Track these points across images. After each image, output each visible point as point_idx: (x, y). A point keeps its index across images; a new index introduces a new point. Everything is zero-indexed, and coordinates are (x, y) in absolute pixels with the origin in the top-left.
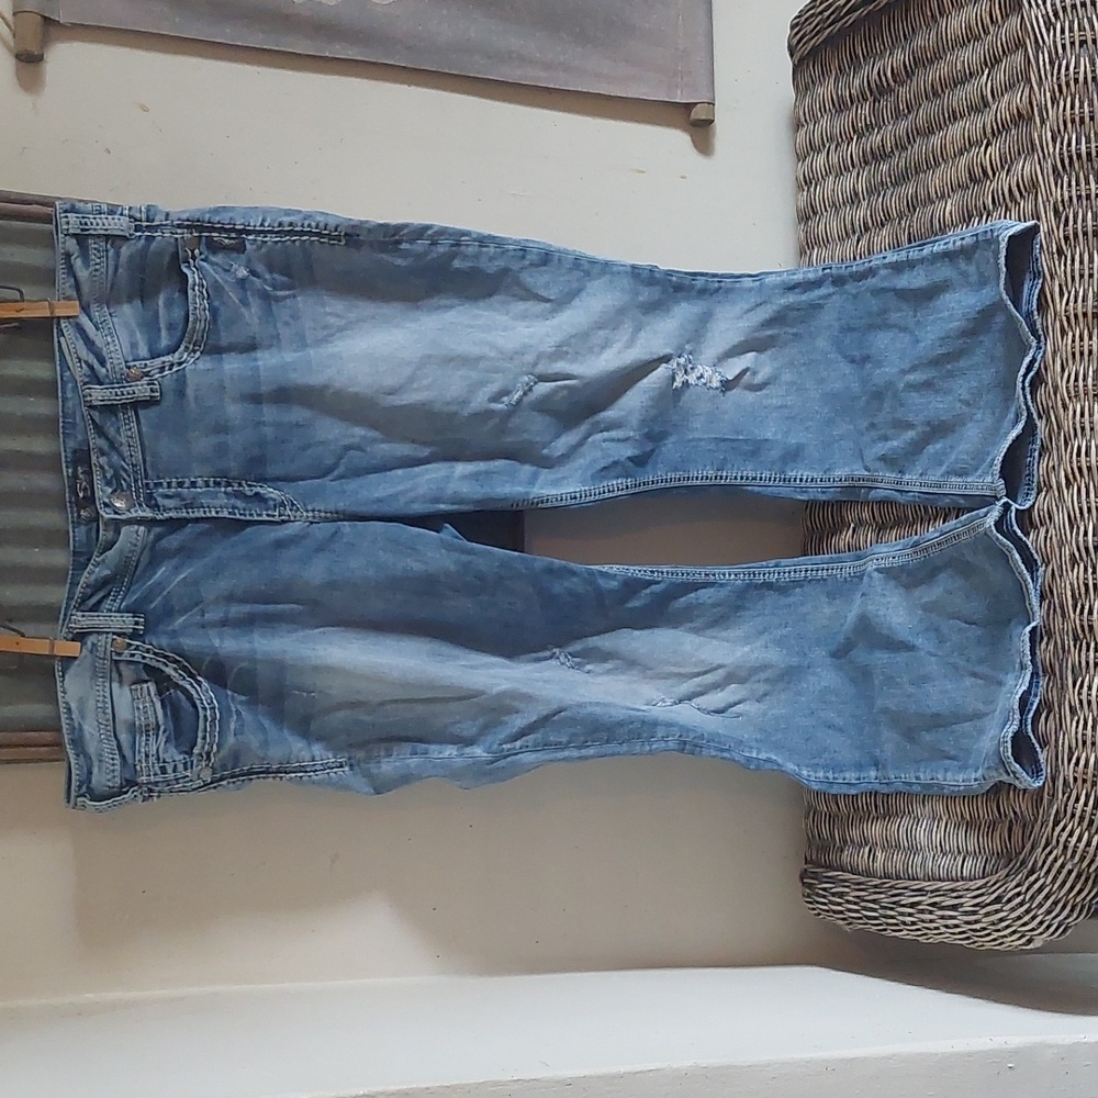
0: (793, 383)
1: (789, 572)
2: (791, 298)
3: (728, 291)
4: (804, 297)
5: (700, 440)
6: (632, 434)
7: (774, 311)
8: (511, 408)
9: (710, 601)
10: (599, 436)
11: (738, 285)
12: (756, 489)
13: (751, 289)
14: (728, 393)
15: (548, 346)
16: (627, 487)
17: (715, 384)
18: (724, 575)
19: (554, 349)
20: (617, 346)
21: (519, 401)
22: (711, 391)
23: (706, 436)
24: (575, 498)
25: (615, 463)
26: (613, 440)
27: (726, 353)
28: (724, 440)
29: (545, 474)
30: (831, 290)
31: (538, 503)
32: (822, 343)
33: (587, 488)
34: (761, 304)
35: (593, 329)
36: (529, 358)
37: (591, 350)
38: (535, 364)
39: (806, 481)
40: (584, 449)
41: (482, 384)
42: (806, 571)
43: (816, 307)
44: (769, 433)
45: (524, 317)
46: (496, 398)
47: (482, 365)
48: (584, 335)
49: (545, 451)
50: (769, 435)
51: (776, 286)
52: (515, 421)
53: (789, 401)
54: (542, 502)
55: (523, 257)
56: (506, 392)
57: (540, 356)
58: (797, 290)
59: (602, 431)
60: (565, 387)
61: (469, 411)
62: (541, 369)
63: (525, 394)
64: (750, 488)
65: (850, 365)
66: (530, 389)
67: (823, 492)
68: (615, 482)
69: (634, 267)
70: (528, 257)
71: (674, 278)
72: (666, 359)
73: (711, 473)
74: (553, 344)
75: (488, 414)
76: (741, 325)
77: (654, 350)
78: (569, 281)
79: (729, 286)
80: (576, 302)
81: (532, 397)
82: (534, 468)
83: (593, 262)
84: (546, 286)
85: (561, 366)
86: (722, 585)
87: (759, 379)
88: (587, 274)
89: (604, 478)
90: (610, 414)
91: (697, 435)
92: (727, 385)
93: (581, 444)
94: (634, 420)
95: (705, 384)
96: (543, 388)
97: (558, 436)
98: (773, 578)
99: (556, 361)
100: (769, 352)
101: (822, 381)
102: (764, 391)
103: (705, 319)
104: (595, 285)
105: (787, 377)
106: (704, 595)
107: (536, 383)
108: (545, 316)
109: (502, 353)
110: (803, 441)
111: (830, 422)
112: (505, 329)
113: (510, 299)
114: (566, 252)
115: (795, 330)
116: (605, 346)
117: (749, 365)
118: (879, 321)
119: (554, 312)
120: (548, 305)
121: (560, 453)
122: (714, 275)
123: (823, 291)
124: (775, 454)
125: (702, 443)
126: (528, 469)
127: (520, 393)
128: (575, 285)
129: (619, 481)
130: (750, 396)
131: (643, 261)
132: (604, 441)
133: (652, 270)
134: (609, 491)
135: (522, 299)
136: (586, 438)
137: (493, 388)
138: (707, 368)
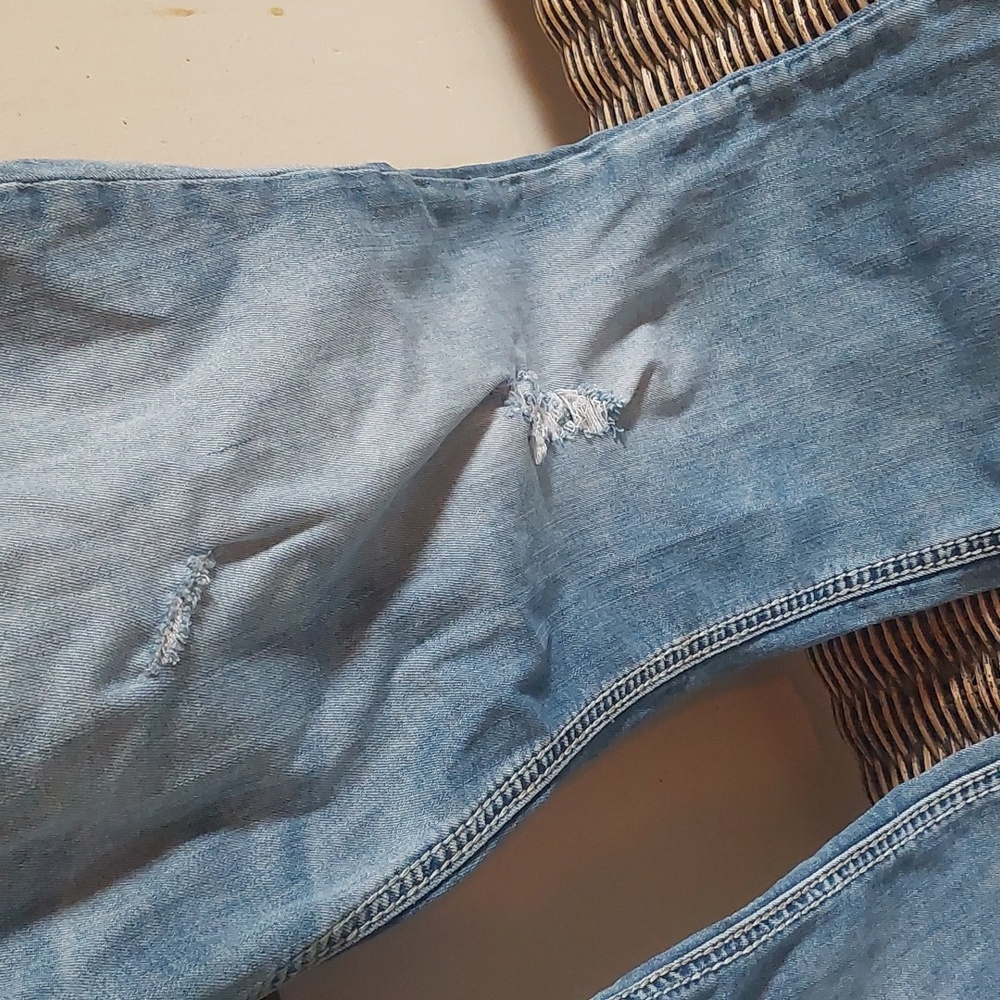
0: (743, 370)
1: (931, 810)
2: (689, 173)
3: (539, 200)
4: (712, 164)
5: (625, 568)
6: (499, 617)
7: (661, 212)
8: (167, 680)
9: (821, 973)
10: (417, 659)
11: (554, 180)
12: (774, 638)
13: (587, 181)
14: (631, 436)
15: (210, 450)
16: (541, 769)
17: (599, 426)
18: (820, 886)
19: (229, 456)
20: (385, 397)
21: (187, 647)
22: (597, 445)
23: (632, 556)
24: (435, 864)
25: (494, 715)
26: (454, 655)
27: (593, 344)
28: (666, 551)
29: (322, 831)
30: (762, 130)
31: (345, 935)
32: (776, 258)
33: (454, 821)
34: (629, 205)
35: (310, 367)
36: (171, 505)
37: (327, 427)
38: (194, 518)
39: (861, 581)
40: (395, 708)
41: (53, 639)
42: (964, 791)
43: (739, 180)
44: (745, 499)
45: (99, 389)
46: (114, 667)
47: (31, 579)
48: (294, 391)
49: (300, 764)
50: (748, 504)
51: (645, 157)
52: (193, 712)
53: (751, 411)
54: (356, 926)
55: (36, 213)
56: (138, 635)
57: (200, 489)
58: (693, 153)
59: (421, 641)
60: (296, 557)
61: (41, 741)
62: (214, 526)
63: (196, 619)
64: (760, 643)
65: (877, 284)
66: (206, 600)
67: (913, 593)
68: (509, 770)
69: (343, 176)
70: (50, 210)
71: (430, 189)
72: (498, 395)
73: (679, 642)
74: (222, 440)
75: (107, 729)
76: (600, 268)
77: (470, 379)
78: (188, 253)
79: (537, 185)
80: (231, 307)
81: (217, 620)
82: (283, 826)
83: (233, 187)
84: (132, 281)
85: (266, 500)
86: (828, 917)
87: (677, 383)
88: (228, 221)
89: (478, 769)
90: (427, 583)
91: (613, 559)
92: (623, 418)
93: (381, 694)
94: (493, 579)
95: (581, 432)
96: (240, 580)
97: (315, 701)
98: (908, 839)
99: (246, 487)
100: (673, 316)
101: (807, 344)
102: (695, 409)
103: (520, 276)
104: (261, 249)
105: (729, 359)
106: (806, 961)
107: (213, 574)
108: (158, 371)
109: (82, 518)
110: (816, 491)
111: (862, 429)
112: (60, 442)
113: (35, 350)
114: (150, 176)
115: (712, 248)
116: (358, 402)
117: (650, 357)
118: (956, 146)
119: (179, 351)
120: (157, 336)
121: (336, 751)
122: (499, 169)
123: (746, 138)
124: (777, 543)
125: (631, 576)
126: (266, 837)
127: (181, 622)
128: (207, 261)
129: (518, 759)
130: (673, 430)
131: (357, 155)
132: (437, 664)
133: (383, 174)
134: (506, 802)
135: (76, 340)
136: (388, 674)
137: (92, 640)
138: (569, 392)
